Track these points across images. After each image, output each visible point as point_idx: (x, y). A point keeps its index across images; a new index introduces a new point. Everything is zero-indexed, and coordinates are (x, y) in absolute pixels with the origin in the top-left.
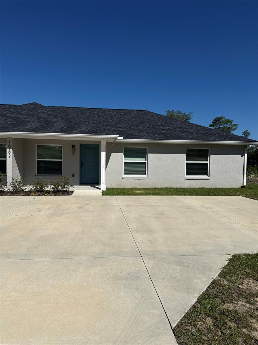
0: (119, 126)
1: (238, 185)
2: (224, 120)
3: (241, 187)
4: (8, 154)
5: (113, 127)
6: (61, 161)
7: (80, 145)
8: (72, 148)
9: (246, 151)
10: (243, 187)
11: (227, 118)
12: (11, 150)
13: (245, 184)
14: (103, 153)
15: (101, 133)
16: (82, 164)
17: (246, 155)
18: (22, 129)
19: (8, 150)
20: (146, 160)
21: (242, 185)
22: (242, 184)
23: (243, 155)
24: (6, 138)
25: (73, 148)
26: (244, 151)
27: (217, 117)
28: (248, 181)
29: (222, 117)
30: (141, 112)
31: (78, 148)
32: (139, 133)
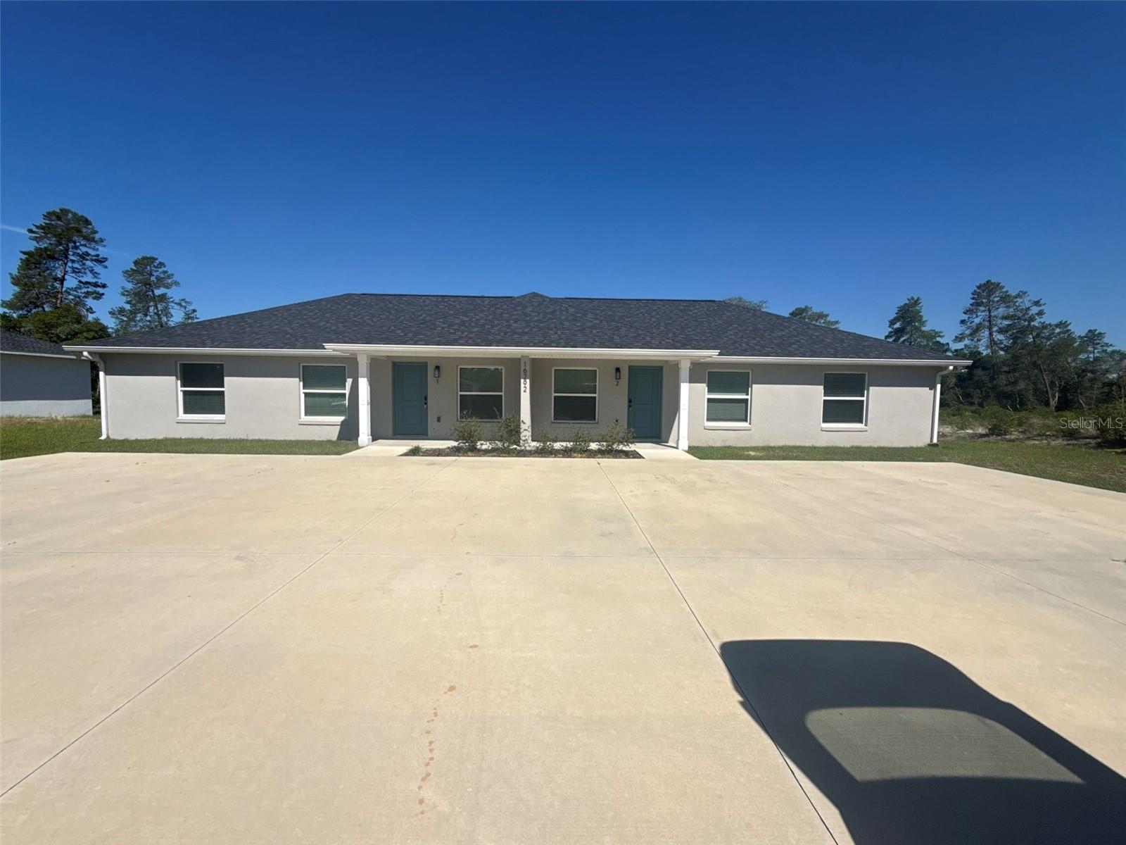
0: (689, 332)
1: (922, 441)
2: (810, 313)
3: (929, 445)
4: (522, 385)
5: (680, 334)
6: (595, 397)
7: (629, 367)
8: (616, 372)
9: (938, 379)
10: (932, 445)
11: (816, 310)
12: (528, 381)
13: (935, 441)
14: (685, 384)
15: (683, 347)
16: (630, 401)
17: (939, 386)
18: (546, 342)
19: (522, 381)
20: (747, 395)
21: (929, 442)
22: (929, 440)
23: (933, 387)
24: (519, 357)
25: (618, 374)
26: (935, 377)
27: (796, 307)
28: (940, 435)
29: (806, 307)
30: (713, 305)
31: (625, 373)
32: (733, 344)
